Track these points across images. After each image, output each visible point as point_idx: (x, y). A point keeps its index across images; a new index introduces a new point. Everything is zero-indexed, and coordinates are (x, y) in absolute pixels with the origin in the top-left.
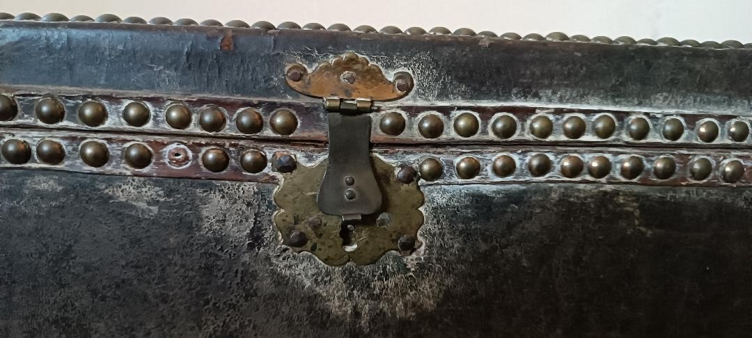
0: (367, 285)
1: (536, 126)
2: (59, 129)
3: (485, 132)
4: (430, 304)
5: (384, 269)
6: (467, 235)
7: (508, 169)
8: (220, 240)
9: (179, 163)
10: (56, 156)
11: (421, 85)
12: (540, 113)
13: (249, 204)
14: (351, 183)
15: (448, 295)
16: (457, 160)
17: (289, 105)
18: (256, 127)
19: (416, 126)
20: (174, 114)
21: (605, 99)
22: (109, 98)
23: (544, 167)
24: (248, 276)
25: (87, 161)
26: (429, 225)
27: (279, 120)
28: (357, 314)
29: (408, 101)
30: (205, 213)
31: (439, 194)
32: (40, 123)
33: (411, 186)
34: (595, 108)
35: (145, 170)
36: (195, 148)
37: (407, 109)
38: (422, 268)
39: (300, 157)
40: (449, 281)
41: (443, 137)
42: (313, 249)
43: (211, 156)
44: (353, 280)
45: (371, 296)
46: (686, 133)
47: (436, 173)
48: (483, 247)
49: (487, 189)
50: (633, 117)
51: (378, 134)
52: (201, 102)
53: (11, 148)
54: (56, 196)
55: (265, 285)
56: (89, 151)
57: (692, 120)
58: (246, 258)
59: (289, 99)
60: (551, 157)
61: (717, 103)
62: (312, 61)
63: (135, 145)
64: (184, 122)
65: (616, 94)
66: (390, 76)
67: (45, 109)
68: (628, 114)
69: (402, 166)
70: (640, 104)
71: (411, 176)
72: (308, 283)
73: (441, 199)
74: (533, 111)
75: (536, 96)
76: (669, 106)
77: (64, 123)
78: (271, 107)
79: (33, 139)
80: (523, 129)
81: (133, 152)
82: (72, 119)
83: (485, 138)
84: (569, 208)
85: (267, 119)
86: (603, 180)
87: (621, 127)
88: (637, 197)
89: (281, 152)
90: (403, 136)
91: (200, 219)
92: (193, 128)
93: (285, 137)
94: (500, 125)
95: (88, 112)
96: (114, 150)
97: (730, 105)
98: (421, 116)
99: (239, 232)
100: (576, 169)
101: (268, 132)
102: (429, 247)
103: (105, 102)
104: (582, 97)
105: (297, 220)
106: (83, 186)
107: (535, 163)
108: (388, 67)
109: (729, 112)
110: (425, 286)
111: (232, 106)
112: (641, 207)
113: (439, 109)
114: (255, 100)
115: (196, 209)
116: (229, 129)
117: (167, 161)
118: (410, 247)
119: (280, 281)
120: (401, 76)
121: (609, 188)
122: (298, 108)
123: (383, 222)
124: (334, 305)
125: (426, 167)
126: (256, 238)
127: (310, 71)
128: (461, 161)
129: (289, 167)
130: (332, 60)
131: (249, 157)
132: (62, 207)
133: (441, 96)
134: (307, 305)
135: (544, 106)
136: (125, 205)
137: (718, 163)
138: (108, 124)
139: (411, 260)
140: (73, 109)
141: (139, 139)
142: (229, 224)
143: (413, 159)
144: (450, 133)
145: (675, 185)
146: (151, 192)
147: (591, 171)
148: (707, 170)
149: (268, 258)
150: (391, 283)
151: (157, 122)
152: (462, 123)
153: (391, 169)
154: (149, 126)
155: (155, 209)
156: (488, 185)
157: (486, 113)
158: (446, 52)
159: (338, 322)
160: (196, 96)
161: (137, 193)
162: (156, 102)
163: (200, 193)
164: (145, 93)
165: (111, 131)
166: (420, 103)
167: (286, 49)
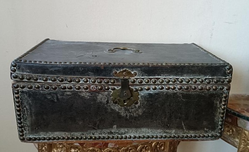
0: (128, 110)
1: (160, 81)
2: (71, 84)
3: (150, 82)
4: (141, 114)
5: (132, 107)
6: (148, 101)
7: (155, 89)
8: (101, 103)
9: (94, 89)
10: (71, 88)
11: (138, 74)
12: (161, 79)
13: (106, 96)
14: (125, 92)
15: (144, 112)
16: (145, 87)
17: (114, 78)
18: (108, 82)
19: (137, 82)
20: (93, 81)
21: (174, 76)
22: (81, 78)
23: (162, 88)
24: (106, 109)
25: (76, 89)
26: (140, 99)
27: (112, 81)
28: (127, 116)
29: (136, 77)
30: (98, 98)
31: (142, 93)
32: (68, 83)
33: (137, 92)
34: (172, 77)
35: (87, 90)
36: (97, 86)
37: (136, 79)
38: (139, 107)
39: (116, 88)
40: (144, 110)
41: (143, 83)
42: (118, 104)
43: (99, 88)
44: (126, 110)
45: (129, 112)
46: (191, 82)
47: (142, 90)
48: (151, 103)
49: (151, 92)
50: (180, 79)
51: (130, 83)
52: (98, 78)
53: (63, 87)
54: (70, 95)
55: (109, 110)
56: (77, 87)
57: (192, 79)
58: (106, 106)
59: (114, 77)
60: (163, 86)
61: (197, 76)
62: (118, 70)
63: (85, 86)
64: (95, 82)
65: (176, 75)
66: (133, 73)
67: (69, 80)
68: (179, 78)
69: (135, 89)
70: (181, 76)
71: (137, 90)
72: (117, 110)
73: (142, 94)
74: (160, 78)
75: (160, 75)
76: (187, 76)
77: (72, 82)
78: (110, 79)
79: (67, 85)
80: (158, 82)
81: (85, 87)
82: (74, 82)
83: (151, 83)
84: (167, 96)
85: (110, 81)
86: (174, 90)
87: (177, 81)
88: (181, 93)
89: (113, 87)
90: (135, 83)
91: (97, 99)
92: (96, 83)
93: (113, 84)
94: (153, 81)
95: (77, 80)
96: (82, 87)
97: (200, 76)
98: (138, 80)
99: (104, 101)
100: (169, 88)
101: (110, 83)
102: (140, 103)
103: (80, 79)
104: (169, 76)
105: (115, 99)
106: (75, 93)
107: (160, 87)
108: (132, 71)
109: (200, 77)
110: (140, 110)
111: (103, 79)
112: (182, 95)
113: (142, 78)
114: (108, 78)
115: (96, 97)
116: (103, 83)
117: (91, 89)
118: (137, 103)
119: (112, 110)
120: (135, 73)
121: (175, 92)
122: (116, 79)
123: (131, 99)
124: (122, 114)
125: (140, 89)
126: (108, 102)
127: (118, 72)
128: (146, 87)
129: (114, 89)
130: (122, 70)
131: (106, 88)
132: (72, 97)
133: (142, 76)
134: (117, 114)
135: (162, 77)
136: (83, 97)
137: (198, 87)
138: (80, 83)
139: (137, 106)
140: (74, 80)
141: (86, 85)
142: (103, 99)
143: (137, 87)
144: (144, 83)
145: (189, 91)
146: (88, 94)
147: (172, 89)
148: (195, 88)
149: (110, 106)
150: (133, 110)
151: (89, 82)
152: (146, 81)
153: (133, 89)
154: (88, 83)
155: (89, 97)
156: (152, 91)
157: (151, 79)
158: (143, 68)
159: (123, 117)
160: (97, 77)
161: (85, 94)
162: (90, 78)
163: (97, 94)
164: (87, 77)
165: (81, 84)
166: (138, 77)
167: (113, 68)
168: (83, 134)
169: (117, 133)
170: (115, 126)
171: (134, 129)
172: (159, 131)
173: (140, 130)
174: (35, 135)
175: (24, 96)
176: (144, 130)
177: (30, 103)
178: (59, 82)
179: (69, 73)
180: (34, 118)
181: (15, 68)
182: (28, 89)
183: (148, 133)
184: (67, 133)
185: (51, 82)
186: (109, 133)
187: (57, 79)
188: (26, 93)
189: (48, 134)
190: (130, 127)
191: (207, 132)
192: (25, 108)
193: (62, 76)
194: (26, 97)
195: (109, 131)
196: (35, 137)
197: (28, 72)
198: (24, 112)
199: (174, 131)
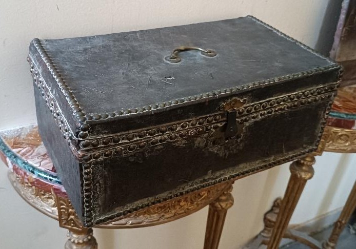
0: (228, 148)
2: (166, 134)
4: (241, 148)
6: (252, 131)
7: (263, 114)
8: (198, 148)
9: (192, 134)
11: (248, 101)
12: (273, 100)
13: (206, 138)
15: (246, 145)
18: (211, 121)
19: (246, 111)
20: (193, 123)
21: (286, 94)
22: (179, 123)
24: (203, 154)
26: (244, 131)
28: (225, 155)
29: (245, 105)
30: (196, 143)
31: (247, 124)
33: (242, 124)
34: (284, 96)
35: (185, 137)
36: (197, 129)
37: (245, 108)
38: (241, 141)
39: (219, 125)
40: (246, 142)
42: (219, 144)
44: (226, 148)
45: (229, 150)
46: (302, 96)
49: (258, 120)
51: (238, 115)
52: (200, 119)
53: (154, 142)
54: (162, 149)
55: (207, 155)
57: (304, 93)
58: (203, 150)
59: (220, 113)
60: (273, 109)
61: (309, 87)
62: (225, 102)
64: (195, 124)
65: (289, 92)
66: (242, 101)
68: (291, 95)
69: (241, 120)
70: (294, 92)
71: (243, 122)
72: (216, 152)
74: (271, 100)
75: (272, 97)
76: (299, 91)
77: (167, 132)
78: (215, 115)
79: (159, 138)
80: (268, 105)
82: (169, 131)
84: (275, 118)
85: (214, 119)
87: (289, 99)
88: (289, 112)
89: (216, 125)
90: (243, 114)
91: (194, 144)
92: (197, 125)
93: (217, 121)
96: (178, 135)
97: (312, 87)
98: (247, 108)
99: (202, 145)
101: (214, 122)
102: (243, 136)
103: (177, 125)
104: (281, 95)
105: (216, 139)
106: (169, 145)
108: (241, 99)
111: (206, 118)
112: (289, 114)
113: (251, 106)
114: (212, 115)
115: (194, 142)
116: (205, 123)
117: (189, 134)
119: (210, 153)
120: (244, 100)
121: (284, 112)
124: (221, 154)
126: (206, 145)
127: (224, 105)
129: (217, 127)
130: (230, 101)
131: (209, 128)
133: (252, 103)
135: (274, 98)
136: (178, 146)
137: (308, 100)
139: (239, 140)
141: (184, 131)
142: (201, 143)
143: (244, 118)
144: (253, 110)
146: (184, 142)
148: (305, 102)
149: (208, 149)
151: (189, 126)
153: (239, 122)
154: (187, 127)
155: (184, 145)
157: (261, 104)
158: (254, 92)
159: (221, 158)
160: (198, 118)
161: (181, 143)
162: (189, 122)
163: (195, 139)
164: (186, 120)
165: (178, 131)
166: (247, 105)
167: (220, 101)
168: (170, 193)
169: (211, 178)
170: (210, 171)
171: (231, 169)
172: (257, 162)
173: (237, 168)
174: (108, 215)
175: (99, 167)
176: (241, 166)
177: (105, 175)
178: (149, 136)
179: (164, 120)
180: (109, 192)
181: (87, 132)
182: (105, 157)
183: (246, 167)
184: (150, 198)
185: (138, 138)
186: (201, 182)
187: (147, 133)
188: (101, 162)
189: (126, 207)
190: (227, 167)
191: (305, 148)
192: (97, 185)
193: (153, 127)
194: (101, 168)
195: (202, 179)
196: (107, 216)
197: (105, 133)
198: (96, 189)
199: (273, 157)
